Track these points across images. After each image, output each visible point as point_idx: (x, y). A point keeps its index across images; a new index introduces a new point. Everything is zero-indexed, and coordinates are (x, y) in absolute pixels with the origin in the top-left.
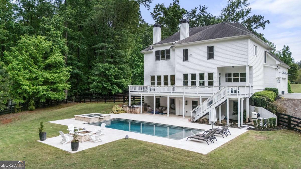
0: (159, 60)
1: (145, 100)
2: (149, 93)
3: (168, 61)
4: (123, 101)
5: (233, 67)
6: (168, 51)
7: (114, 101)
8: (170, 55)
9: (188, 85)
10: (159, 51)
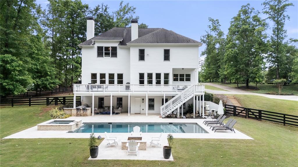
0: (103, 56)
1: (83, 100)
2: (105, 93)
3: (114, 59)
4: (46, 103)
5: (183, 69)
6: (114, 49)
7: (30, 103)
8: (117, 53)
9: (144, 84)
10: (102, 47)
